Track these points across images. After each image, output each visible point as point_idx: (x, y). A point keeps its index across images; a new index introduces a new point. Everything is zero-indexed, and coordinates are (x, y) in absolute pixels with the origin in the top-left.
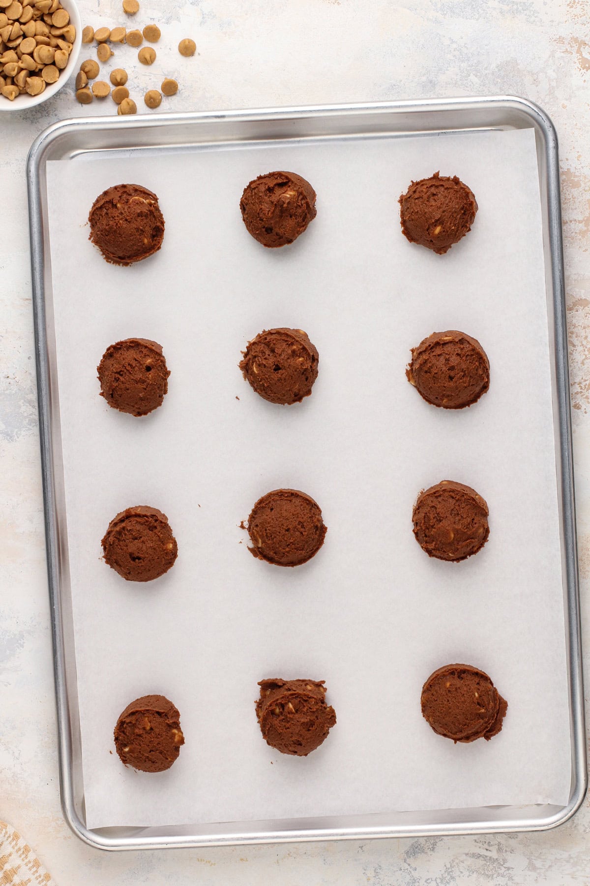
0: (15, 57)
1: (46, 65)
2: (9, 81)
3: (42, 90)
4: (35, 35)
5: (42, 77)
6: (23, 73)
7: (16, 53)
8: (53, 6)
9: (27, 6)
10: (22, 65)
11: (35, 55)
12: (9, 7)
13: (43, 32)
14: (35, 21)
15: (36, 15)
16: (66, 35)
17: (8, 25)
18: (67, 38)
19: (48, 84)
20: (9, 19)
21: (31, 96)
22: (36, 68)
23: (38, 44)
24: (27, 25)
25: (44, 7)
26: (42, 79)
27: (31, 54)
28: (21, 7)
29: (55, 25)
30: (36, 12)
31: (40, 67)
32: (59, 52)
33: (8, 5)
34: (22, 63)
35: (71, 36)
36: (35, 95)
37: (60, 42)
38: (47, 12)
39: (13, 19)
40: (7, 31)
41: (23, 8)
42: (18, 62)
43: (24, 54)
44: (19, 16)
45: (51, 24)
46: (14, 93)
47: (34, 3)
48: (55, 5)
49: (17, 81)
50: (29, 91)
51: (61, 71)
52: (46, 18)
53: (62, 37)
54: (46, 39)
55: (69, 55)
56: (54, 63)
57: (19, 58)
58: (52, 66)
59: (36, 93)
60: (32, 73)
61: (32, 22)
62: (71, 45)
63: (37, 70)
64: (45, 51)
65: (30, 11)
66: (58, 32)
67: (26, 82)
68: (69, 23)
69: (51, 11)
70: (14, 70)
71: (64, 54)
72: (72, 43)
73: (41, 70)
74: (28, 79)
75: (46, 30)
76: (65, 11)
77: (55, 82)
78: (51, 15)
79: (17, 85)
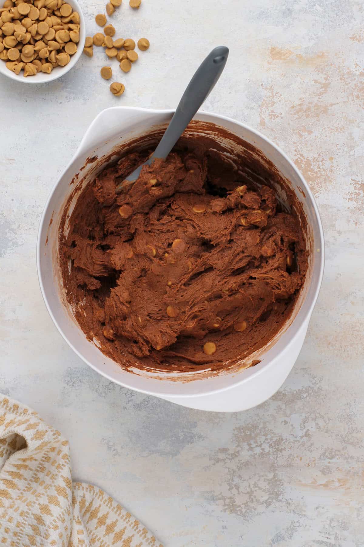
0: (44, 44)
1: (66, 43)
2: (44, 61)
3: (69, 61)
4: (53, 26)
5: (66, 52)
6: (53, 53)
7: (44, 42)
8: (59, 3)
9: (41, 8)
10: (51, 49)
11: (57, 38)
12: (29, 13)
13: (57, 22)
14: (50, 16)
15: (49, 13)
16: (73, 19)
17: (33, 24)
18: (75, 21)
19: (71, 56)
20: (32, 20)
21: (62, 67)
22: (60, 47)
23: (56, 31)
24: (45, 21)
25: (53, 6)
26: (67, 53)
27: (55, 40)
28: (38, 10)
29: (64, 15)
30: (49, 11)
31: (63, 45)
32: (71, 32)
33: (28, 11)
34: (50, 47)
35: (76, 19)
36: (65, 66)
37: (71, 26)
38: (56, 8)
39: (35, 19)
40: (34, 28)
41: (39, 10)
42: (47, 47)
43: (49, 41)
44: (38, 16)
45: (60, 16)
46: (50, 68)
47: (46, 5)
48: (60, 3)
49: (51, 59)
50: (60, 64)
51: (77, 44)
52: (56, 13)
53: (71, 22)
54: (61, 27)
55: (79, 32)
56: (71, 41)
57: (47, 44)
58: (71, 43)
59: (65, 64)
60: (59, 51)
61: (48, 18)
62: (78, 25)
63: (61, 48)
64: (62, 35)
65: (45, 11)
66: (67, 20)
67: (56, 59)
68: (72, 12)
69: (58, 7)
70: (47, 53)
71: (75, 32)
72: (79, 24)
73: (63, 48)
74: (57, 56)
75: (59, 21)
76: (69, 5)
77: (75, 53)
78: (59, 9)
79: (50, 62)
